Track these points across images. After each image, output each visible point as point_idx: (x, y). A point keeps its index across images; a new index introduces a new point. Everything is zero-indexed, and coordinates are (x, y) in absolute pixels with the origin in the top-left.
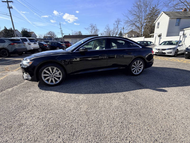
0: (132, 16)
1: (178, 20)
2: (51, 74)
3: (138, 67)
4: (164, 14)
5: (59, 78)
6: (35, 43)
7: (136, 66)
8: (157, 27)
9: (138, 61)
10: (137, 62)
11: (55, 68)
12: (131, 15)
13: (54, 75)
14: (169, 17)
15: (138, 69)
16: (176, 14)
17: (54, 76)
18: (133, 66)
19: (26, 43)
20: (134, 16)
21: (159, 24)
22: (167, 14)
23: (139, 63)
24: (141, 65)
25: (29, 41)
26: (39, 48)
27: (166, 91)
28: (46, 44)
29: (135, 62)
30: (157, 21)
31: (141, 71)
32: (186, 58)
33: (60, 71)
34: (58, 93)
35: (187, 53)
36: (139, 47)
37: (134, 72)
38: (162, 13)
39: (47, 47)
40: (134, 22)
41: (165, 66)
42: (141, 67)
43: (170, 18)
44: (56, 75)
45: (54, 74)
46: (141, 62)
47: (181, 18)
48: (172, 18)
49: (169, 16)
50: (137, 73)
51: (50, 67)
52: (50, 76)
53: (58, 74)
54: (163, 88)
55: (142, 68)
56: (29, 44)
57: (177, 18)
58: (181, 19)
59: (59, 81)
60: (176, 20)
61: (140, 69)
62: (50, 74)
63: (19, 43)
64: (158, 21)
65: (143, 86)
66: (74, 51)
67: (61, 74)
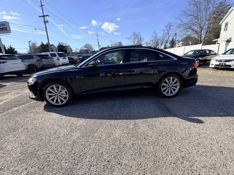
0: (187, 18)
3: (171, 85)
5: (65, 98)
7: (168, 85)
8: (224, 29)
9: (171, 78)
10: (169, 80)
11: (60, 86)
12: (185, 17)
15: (171, 89)
17: (60, 96)
18: (164, 84)
20: (189, 17)
23: (173, 80)
24: (176, 83)
26: (69, 63)
28: (76, 59)
29: (166, 80)
30: (224, 21)
31: (176, 91)
33: (66, 90)
36: (174, 59)
37: (165, 93)
38: (233, 9)
39: (78, 61)
41: (222, 85)
42: (176, 87)
45: (59, 93)
46: (176, 80)
50: (170, 95)
51: (54, 85)
52: (55, 95)
55: (178, 87)
56: (58, 59)
59: (65, 101)
61: (175, 88)
62: (55, 93)
66: (83, 67)
67: (68, 94)
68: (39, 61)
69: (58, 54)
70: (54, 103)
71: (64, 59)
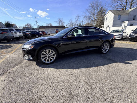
1: (119, 16)
2: (48, 55)
4: (110, 12)
5: (53, 58)
6: (20, 32)
7: (105, 47)
8: (106, 21)
9: (106, 44)
10: (105, 44)
11: (51, 50)
13: (49, 56)
16: (118, 12)
17: (50, 56)
18: (103, 47)
19: (13, 32)
21: (107, 18)
23: (107, 44)
24: (108, 46)
25: (15, 31)
27: (131, 64)
28: (28, 33)
29: (104, 44)
31: (108, 50)
32: (129, 41)
33: (54, 53)
34: (55, 69)
35: (130, 37)
36: (106, 34)
37: (103, 51)
42: (107, 48)
43: (114, 15)
44: (51, 55)
46: (108, 44)
47: (121, 15)
48: (116, 15)
49: (113, 13)
50: (105, 52)
51: (47, 50)
52: (47, 56)
53: (53, 55)
54: (128, 62)
55: (108, 48)
56: (15, 33)
57: (119, 15)
59: (53, 60)
60: (118, 16)
63: (8, 32)
65: (114, 61)
66: (64, 37)
67: (55, 55)
68: (2, 34)
69: (15, 29)
70: (46, 62)
71: (20, 33)
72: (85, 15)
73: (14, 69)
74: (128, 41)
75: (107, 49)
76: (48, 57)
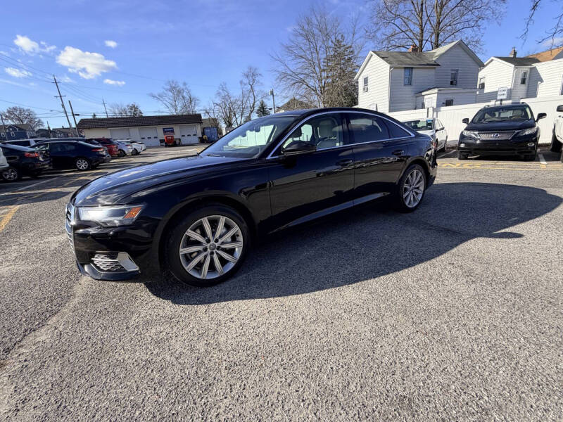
0: (295, 62)
1: (407, 71)
2: (208, 241)
3: (414, 187)
4: (375, 57)
5: (231, 252)
7: (411, 186)
8: (364, 89)
9: (415, 172)
11: (223, 220)
12: (291, 58)
13: (217, 244)
14: (389, 63)
15: (414, 193)
16: (402, 58)
17: (218, 248)
18: (406, 186)
20: (299, 61)
21: (366, 81)
22: (383, 58)
23: (417, 175)
24: (419, 181)
27: (520, 236)
29: (409, 176)
30: (362, 75)
31: (420, 197)
33: (236, 229)
35: (463, 145)
36: (410, 135)
37: (407, 203)
38: (372, 55)
40: (302, 76)
43: (391, 68)
44: (223, 243)
46: (420, 174)
47: (412, 68)
48: (395, 68)
49: (387, 61)
50: (413, 205)
51: (206, 218)
52: (206, 250)
53: (229, 240)
54: (507, 230)
55: (422, 188)
57: (405, 68)
58: (414, 71)
59: (232, 262)
60: (403, 70)
61: (418, 191)
62: (205, 242)
64: (364, 75)
66: (269, 157)
67: (241, 238)
70: (205, 274)
72: (282, 68)
73: (43, 336)
74: (457, 159)
75: (417, 194)
76: (212, 253)
